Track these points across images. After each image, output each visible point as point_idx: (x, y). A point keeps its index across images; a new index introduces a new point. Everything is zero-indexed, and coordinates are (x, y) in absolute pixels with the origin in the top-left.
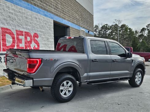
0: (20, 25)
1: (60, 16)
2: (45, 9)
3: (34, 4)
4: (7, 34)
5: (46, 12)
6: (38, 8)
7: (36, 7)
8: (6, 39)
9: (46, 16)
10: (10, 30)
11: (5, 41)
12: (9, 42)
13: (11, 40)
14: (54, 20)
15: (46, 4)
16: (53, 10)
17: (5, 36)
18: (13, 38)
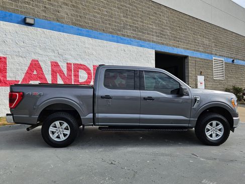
0: (100, 60)
1: (167, 45)
2: (140, 39)
3: (122, 34)
4: (80, 70)
5: (141, 42)
6: (128, 39)
7: (125, 38)
8: (80, 75)
9: (141, 46)
10: (85, 66)
11: (78, 77)
12: (83, 78)
13: (86, 76)
14: (155, 51)
15: (143, 33)
16: (155, 38)
17: (78, 71)
18: (89, 74)
